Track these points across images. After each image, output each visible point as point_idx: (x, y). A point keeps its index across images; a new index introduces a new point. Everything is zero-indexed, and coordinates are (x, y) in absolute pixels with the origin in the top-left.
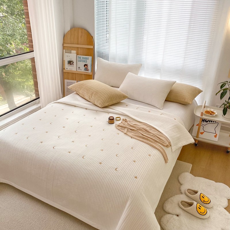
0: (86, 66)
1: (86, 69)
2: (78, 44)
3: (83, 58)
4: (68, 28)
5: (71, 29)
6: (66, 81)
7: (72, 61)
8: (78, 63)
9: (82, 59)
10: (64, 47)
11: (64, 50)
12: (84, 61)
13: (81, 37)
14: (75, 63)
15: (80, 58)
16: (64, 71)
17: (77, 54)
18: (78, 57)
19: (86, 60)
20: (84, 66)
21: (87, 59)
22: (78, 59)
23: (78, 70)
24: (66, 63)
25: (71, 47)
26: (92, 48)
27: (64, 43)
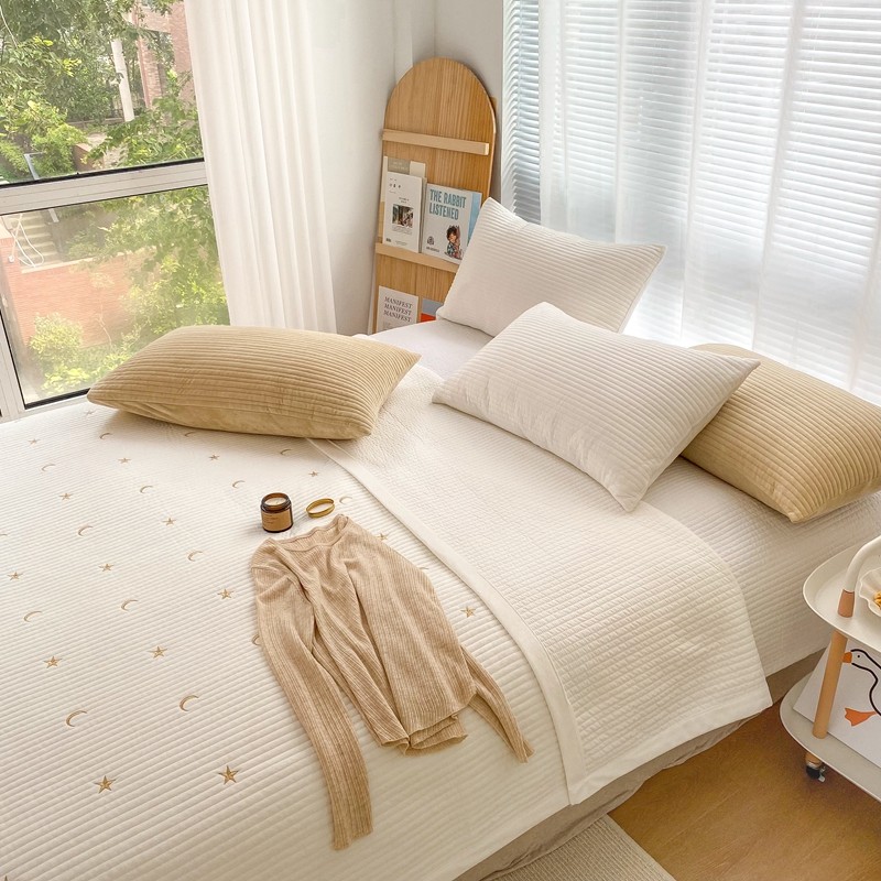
0: (453, 237)
1: (453, 251)
2: (435, 133)
3: (445, 199)
4: (406, 63)
5: (417, 63)
6: (384, 292)
7: (408, 209)
8: (431, 218)
9: (442, 203)
10: (386, 147)
11: (386, 158)
12: (449, 213)
13: (449, 101)
14: (416, 220)
15: (437, 195)
16: (379, 249)
17: (430, 180)
18: (432, 191)
19: (455, 207)
20: (448, 236)
21: (459, 201)
22: (429, 201)
23: (424, 250)
24: (388, 214)
25: (408, 146)
26: (487, 153)
27: (387, 126)
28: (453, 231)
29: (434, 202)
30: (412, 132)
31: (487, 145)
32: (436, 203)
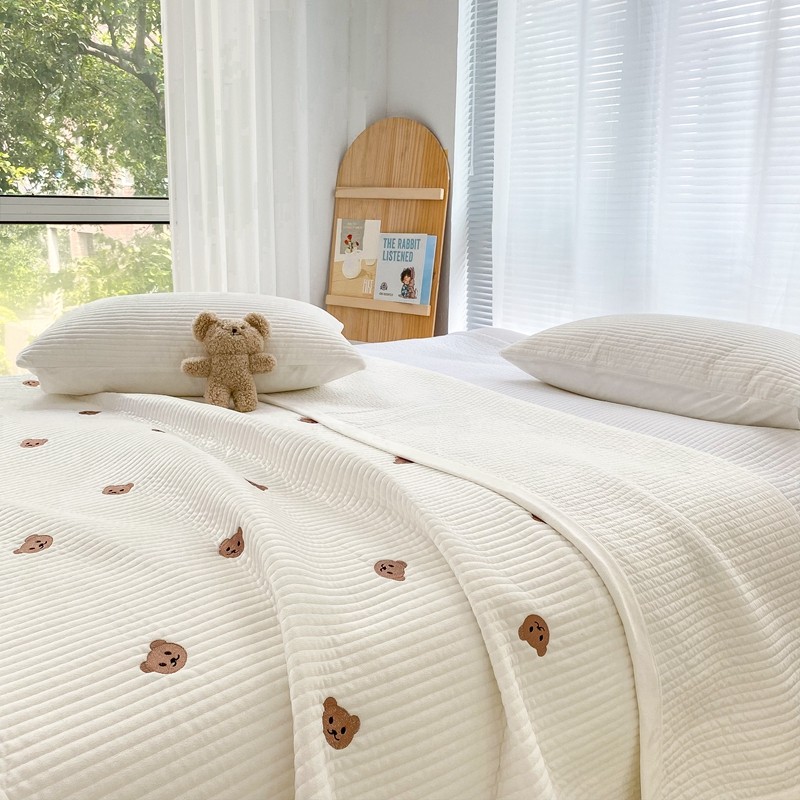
0: (407, 278)
1: (408, 292)
2: (388, 185)
3: (399, 244)
4: (359, 125)
5: (368, 128)
9: (396, 249)
10: (337, 201)
12: (403, 257)
13: (403, 155)
15: (391, 243)
16: (329, 300)
17: (384, 230)
18: (385, 239)
19: (409, 250)
20: (402, 279)
21: (413, 244)
22: (382, 248)
23: (377, 296)
25: (361, 200)
26: (442, 198)
27: (339, 184)
28: (408, 273)
29: (387, 249)
30: (364, 186)
31: (442, 190)
32: (390, 250)
